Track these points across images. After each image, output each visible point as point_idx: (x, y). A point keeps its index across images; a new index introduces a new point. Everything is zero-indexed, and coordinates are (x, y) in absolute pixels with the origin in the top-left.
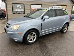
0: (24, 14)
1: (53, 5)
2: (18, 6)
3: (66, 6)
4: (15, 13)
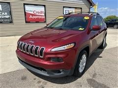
0: (11, 22)
3: (81, 8)
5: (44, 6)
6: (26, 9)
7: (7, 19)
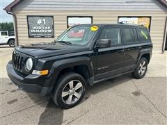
0: (53, 37)
1: (119, 17)
2: (39, 22)
4: (33, 37)
5: (91, 17)
6: (69, 23)
7: (50, 33)
